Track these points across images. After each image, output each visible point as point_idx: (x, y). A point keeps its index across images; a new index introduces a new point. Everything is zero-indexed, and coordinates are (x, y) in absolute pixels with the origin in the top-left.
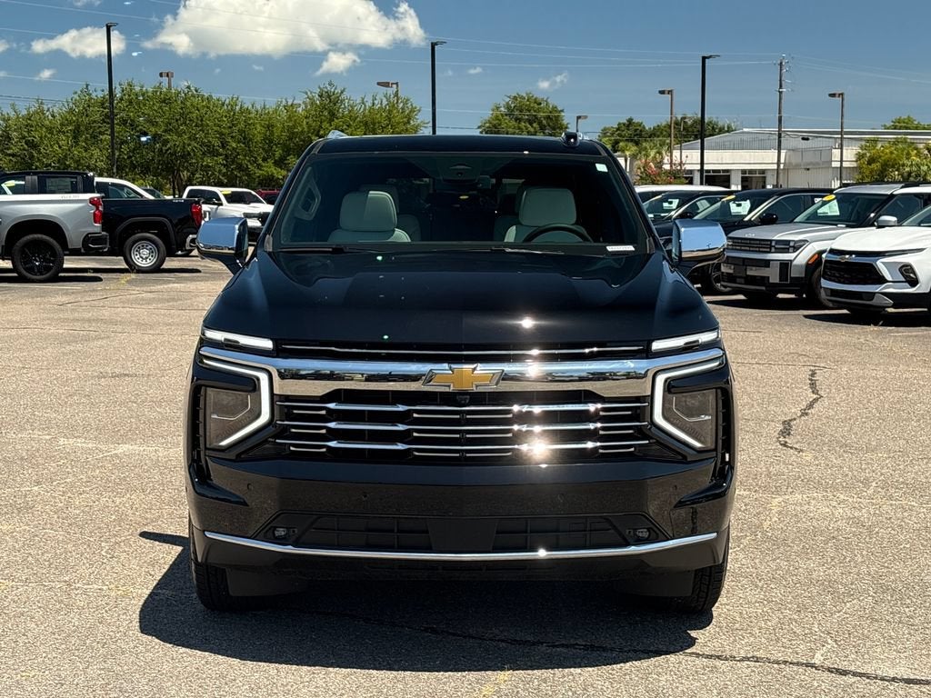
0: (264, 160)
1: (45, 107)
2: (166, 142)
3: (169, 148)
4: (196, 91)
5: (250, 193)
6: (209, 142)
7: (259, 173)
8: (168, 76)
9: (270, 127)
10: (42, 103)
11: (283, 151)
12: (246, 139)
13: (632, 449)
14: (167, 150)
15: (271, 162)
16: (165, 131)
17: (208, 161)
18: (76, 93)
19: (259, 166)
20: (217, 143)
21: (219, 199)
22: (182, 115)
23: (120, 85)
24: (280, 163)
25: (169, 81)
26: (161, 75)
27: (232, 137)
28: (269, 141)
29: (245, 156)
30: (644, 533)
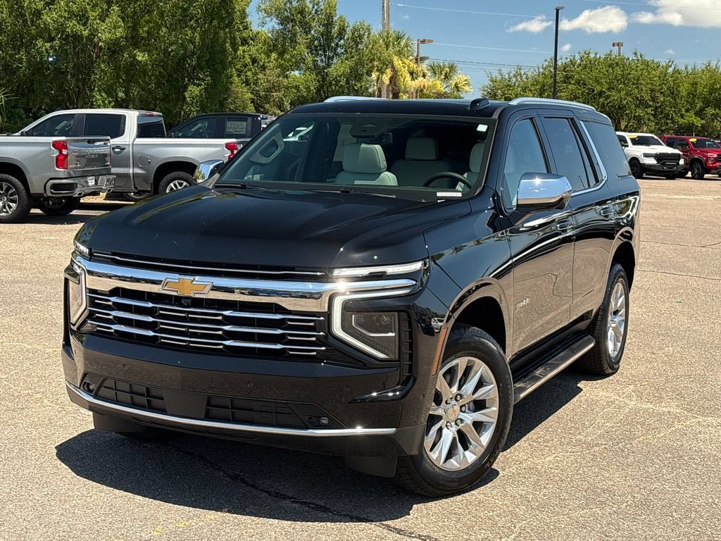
0: (687, 111)
1: (522, 72)
2: (608, 97)
3: (610, 102)
4: (641, 56)
5: (653, 137)
6: (641, 96)
7: (681, 121)
8: (618, 45)
9: (694, 84)
10: (520, 69)
11: (703, 103)
12: (673, 94)
13: (315, 353)
14: (608, 103)
15: (692, 113)
16: (608, 89)
17: (640, 112)
18: (546, 61)
19: (682, 116)
20: (647, 97)
21: (626, 142)
22: (623, 76)
23: (579, 53)
24: (700, 114)
25: (619, 49)
26: (614, 45)
27: (662, 93)
28: (692, 95)
29: (671, 107)
30: (325, 421)
